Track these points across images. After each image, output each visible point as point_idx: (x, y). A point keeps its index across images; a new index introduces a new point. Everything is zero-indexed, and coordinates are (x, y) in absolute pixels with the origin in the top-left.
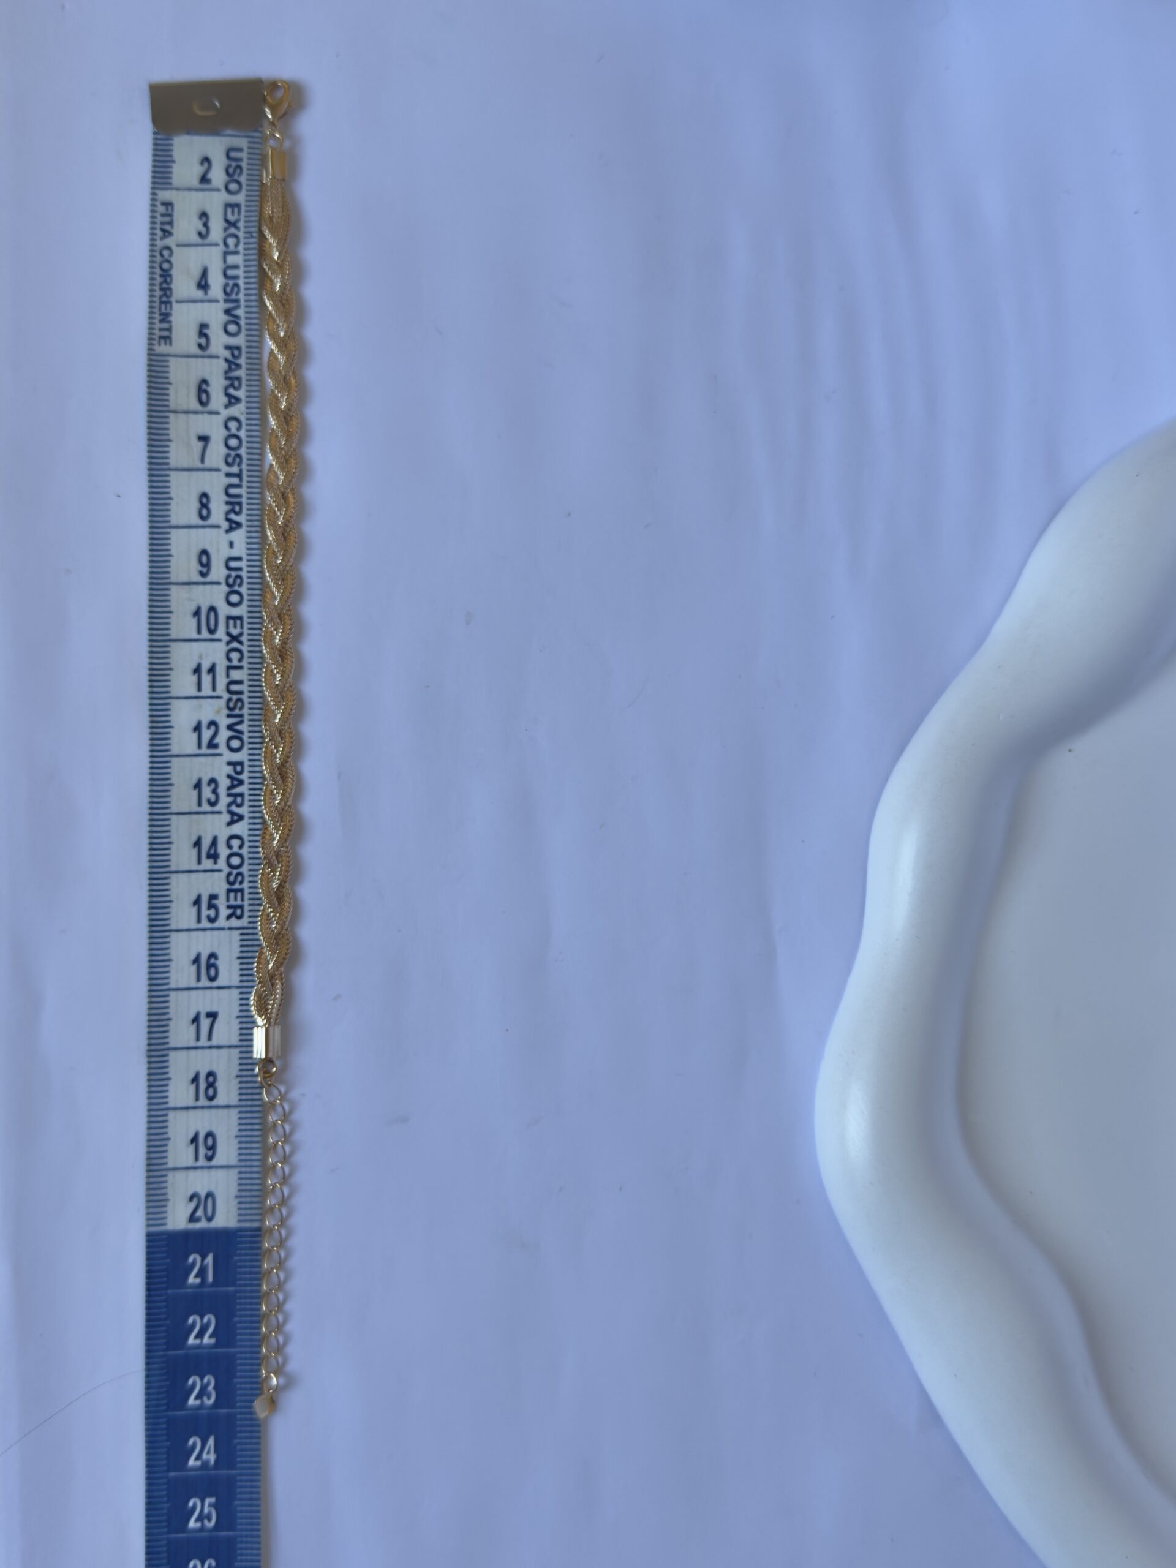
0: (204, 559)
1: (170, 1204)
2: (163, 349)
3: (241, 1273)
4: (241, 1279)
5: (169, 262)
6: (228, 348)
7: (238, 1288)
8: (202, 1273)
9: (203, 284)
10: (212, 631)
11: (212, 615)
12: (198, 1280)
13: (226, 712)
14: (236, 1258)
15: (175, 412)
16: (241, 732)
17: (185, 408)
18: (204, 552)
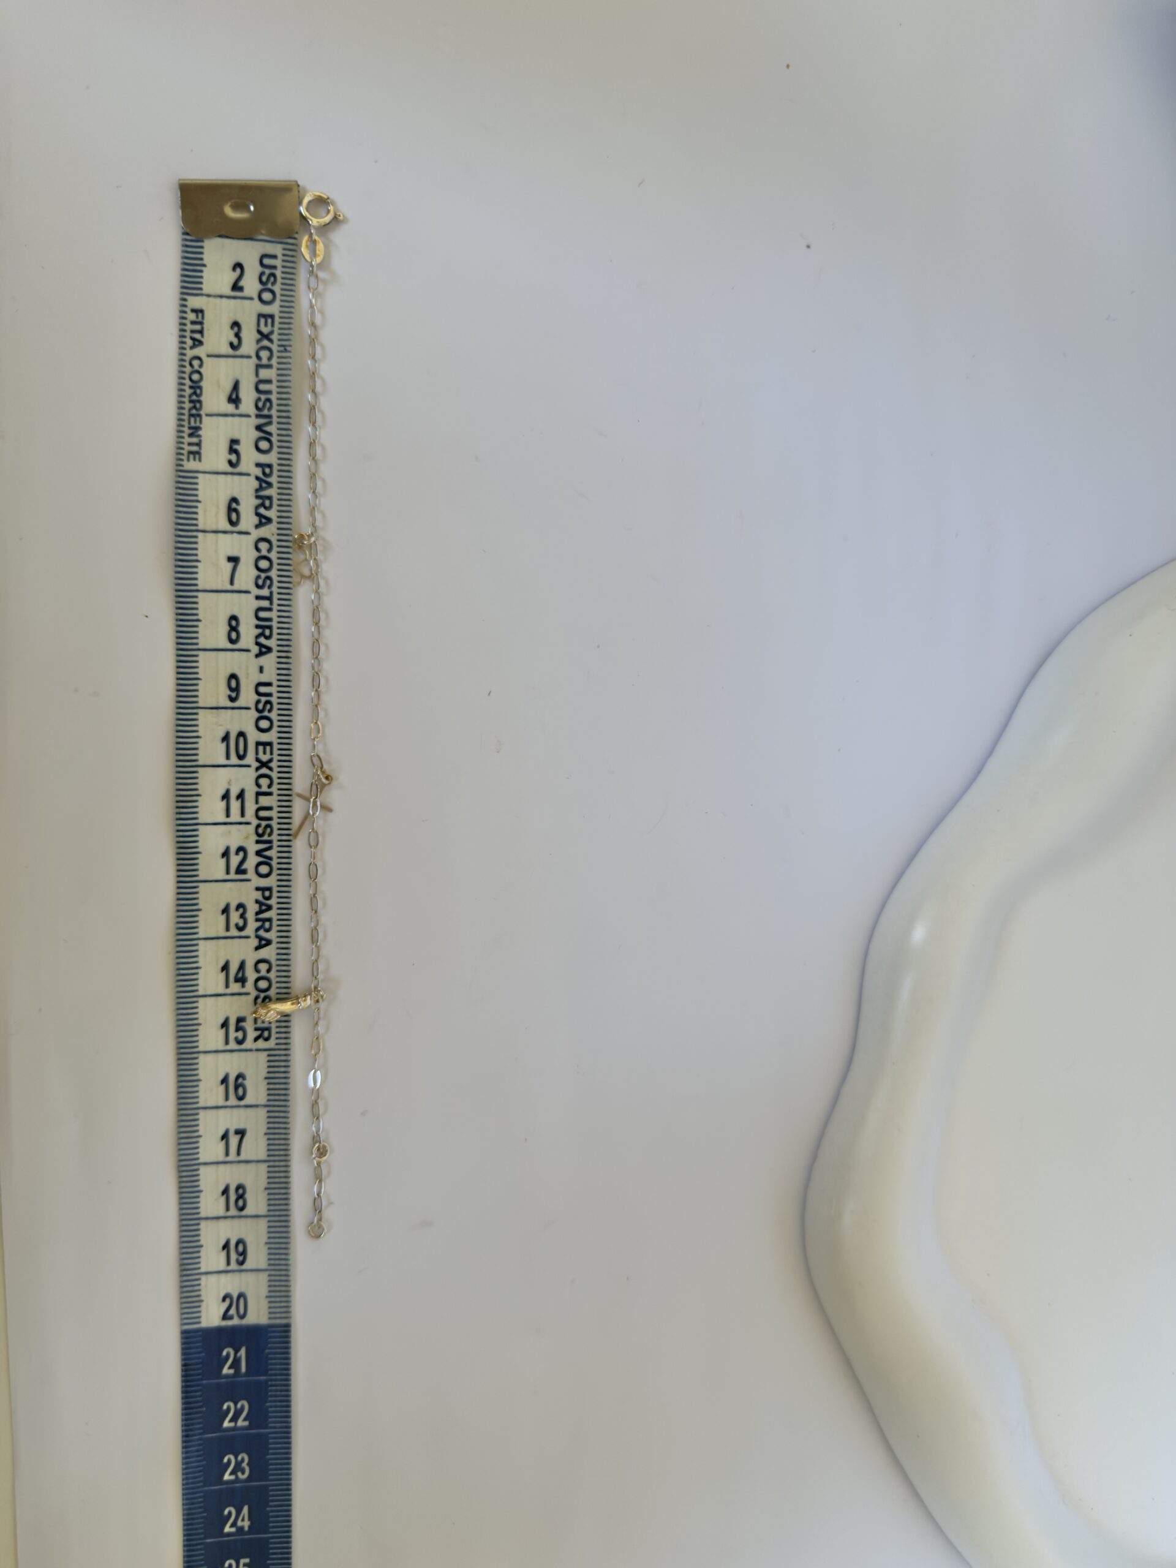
0: (233, 683)
1: (204, 1305)
2: (191, 465)
3: (271, 1364)
4: (271, 1370)
5: (199, 373)
6: (258, 465)
7: (269, 1377)
8: (236, 1364)
9: (234, 399)
10: (241, 757)
11: (241, 740)
12: (232, 1371)
13: (256, 838)
14: (267, 1351)
15: (204, 531)
16: (270, 858)
17: (214, 528)
18: (233, 676)
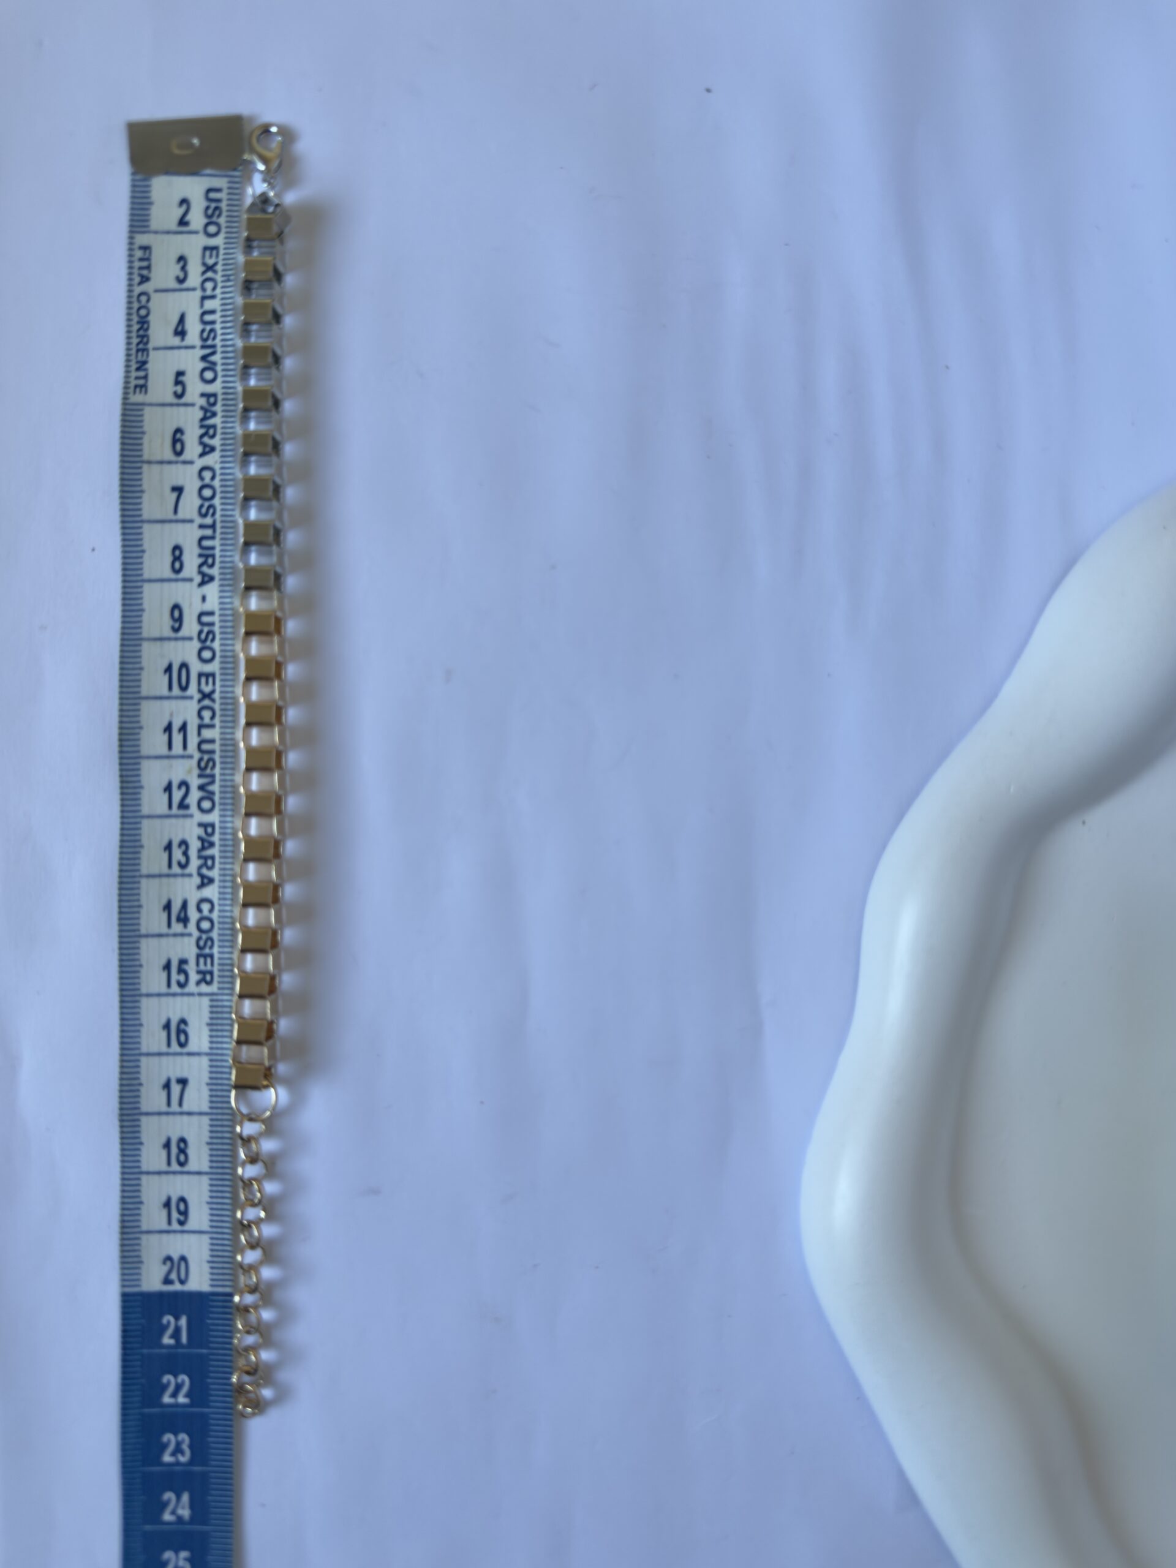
1: (144, 1267)
2: (138, 398)
3: (213, 1336)
4: (213, 1342)
5: (146, 308)
6: (203, 395)
7: (209, 1351)
8: (176, 1334)
9: (180, 331)
10: (184, 688)
11: (184, 671)
12: (172, 1342)
13: (196, 772)
14: (209, 1321)
15: (149, 462)
16: (212, 793)
17: (159, 458)
18: (176, 607)
